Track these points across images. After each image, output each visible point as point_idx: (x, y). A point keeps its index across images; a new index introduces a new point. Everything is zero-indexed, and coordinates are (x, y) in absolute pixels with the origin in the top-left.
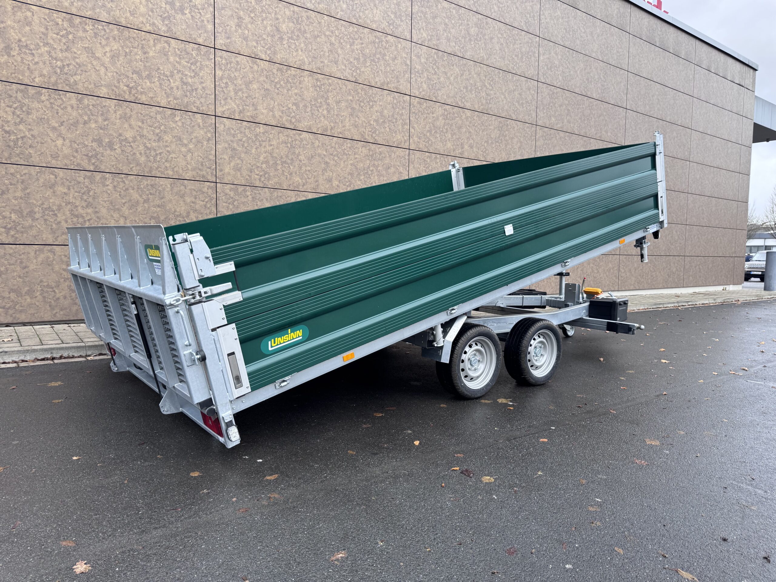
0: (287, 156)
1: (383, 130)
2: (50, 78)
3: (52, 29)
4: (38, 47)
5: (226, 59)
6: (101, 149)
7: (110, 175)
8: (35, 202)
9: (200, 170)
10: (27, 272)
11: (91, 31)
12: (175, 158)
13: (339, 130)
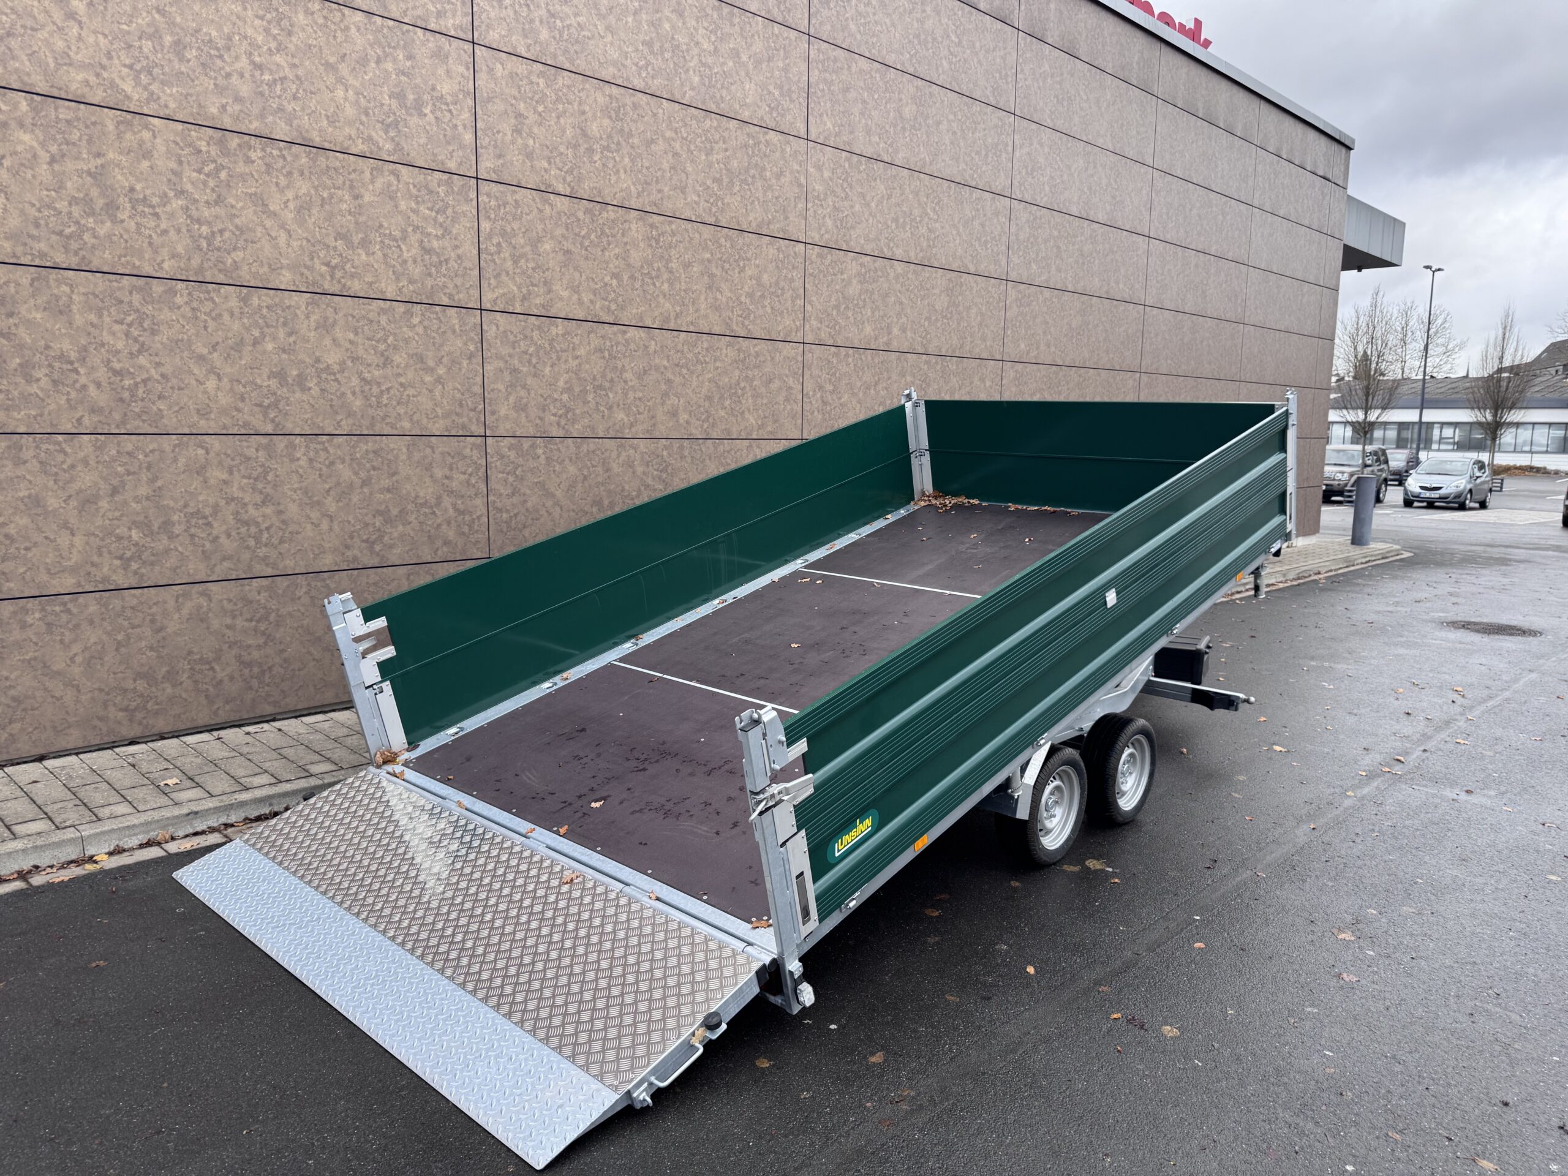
0: (603, 376)
1: (761, 312)
2: (189, 259)
3: (189, 162)
4: (165, 199)
5: (497, 198)
6: (285, 390)
7: (302, 439)
8: (172, 504)
9: (457, 414)
10: (164, 638)
11: (260, 162)
12: (414, 396)
13: (689, 319)
